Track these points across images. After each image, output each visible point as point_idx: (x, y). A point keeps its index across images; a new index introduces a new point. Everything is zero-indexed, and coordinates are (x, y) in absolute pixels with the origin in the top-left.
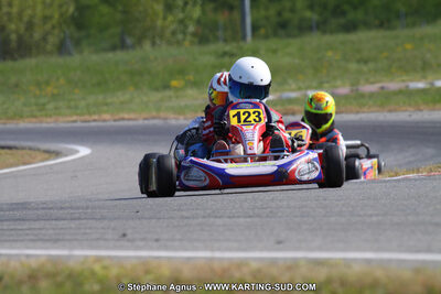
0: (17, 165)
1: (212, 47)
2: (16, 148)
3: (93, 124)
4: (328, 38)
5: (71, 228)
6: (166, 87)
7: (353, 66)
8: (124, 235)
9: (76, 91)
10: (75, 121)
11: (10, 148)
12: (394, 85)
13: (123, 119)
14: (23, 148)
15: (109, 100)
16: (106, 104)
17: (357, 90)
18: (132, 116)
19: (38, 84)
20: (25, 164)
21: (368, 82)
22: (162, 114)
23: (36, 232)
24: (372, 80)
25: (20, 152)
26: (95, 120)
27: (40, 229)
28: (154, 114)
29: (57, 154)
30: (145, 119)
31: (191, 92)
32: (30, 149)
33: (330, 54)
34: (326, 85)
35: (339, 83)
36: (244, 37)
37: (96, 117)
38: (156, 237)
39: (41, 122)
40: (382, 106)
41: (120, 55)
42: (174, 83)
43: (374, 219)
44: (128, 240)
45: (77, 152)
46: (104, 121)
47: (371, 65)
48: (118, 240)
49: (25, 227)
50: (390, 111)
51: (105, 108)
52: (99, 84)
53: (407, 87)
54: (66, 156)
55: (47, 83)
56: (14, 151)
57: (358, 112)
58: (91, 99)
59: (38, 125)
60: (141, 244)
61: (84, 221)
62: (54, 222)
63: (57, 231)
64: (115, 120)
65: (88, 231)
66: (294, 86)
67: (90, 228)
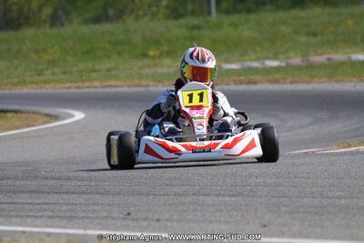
0: (22, 127)
1: (183, 21)
2: (20, 112)
3: (85, 90)
4: (281, 14)
5: (81, 204)
6: (145, 55)
7: (303, 39)
8: (129, 214)
9: (69, 58)
10: (69, 88)
11: (16, 112)
12: (339, 57)
13: (110, 86)
14: (27, 112)
15: (97, 67)
16: (95, 71)
17: (308, 61)
18: (119, 83)
19: (36, 51)
20: (29, 126)
21: (316, 53)
22: (144, 83)
23: (51, 207)
24: (320, 51)
25: (24, 115)
26: (87, 87)
27: (55, 204)
28: (137, 81)
29: (56, 118)
30: (129, 86)
31: (166, 61)
32: (33, 113)
33: (283, 28)
34: (281, 56)
35: (292, 54)
36: (209, 13)
37: (87, 84)
38: (157, 217)
39: (41, 88)
40: (331, 77)
41: (106, 27)
42: (151, 53)
43: (343, 201)
44: (133, 220)
45: (73, 116)
46: (95, 87)
47: (319, 38)
48: (124, 219)
49: (40, 201)
50: (337, 81)
51: (94, 75)
52: (88, 52)
53: (350, 58)
54: (64, 119)
55: (44, 51)
56: (19, 115)
57: (309, 83)
58: (82, 66)
59: (39, 91)
60: (144, 223)
61: (91, 196)
62: (65, 196)
63: (70, 207)
64: (104, 87)
65: (96, 207)
66: (253, 57)
67: (97, 205)
